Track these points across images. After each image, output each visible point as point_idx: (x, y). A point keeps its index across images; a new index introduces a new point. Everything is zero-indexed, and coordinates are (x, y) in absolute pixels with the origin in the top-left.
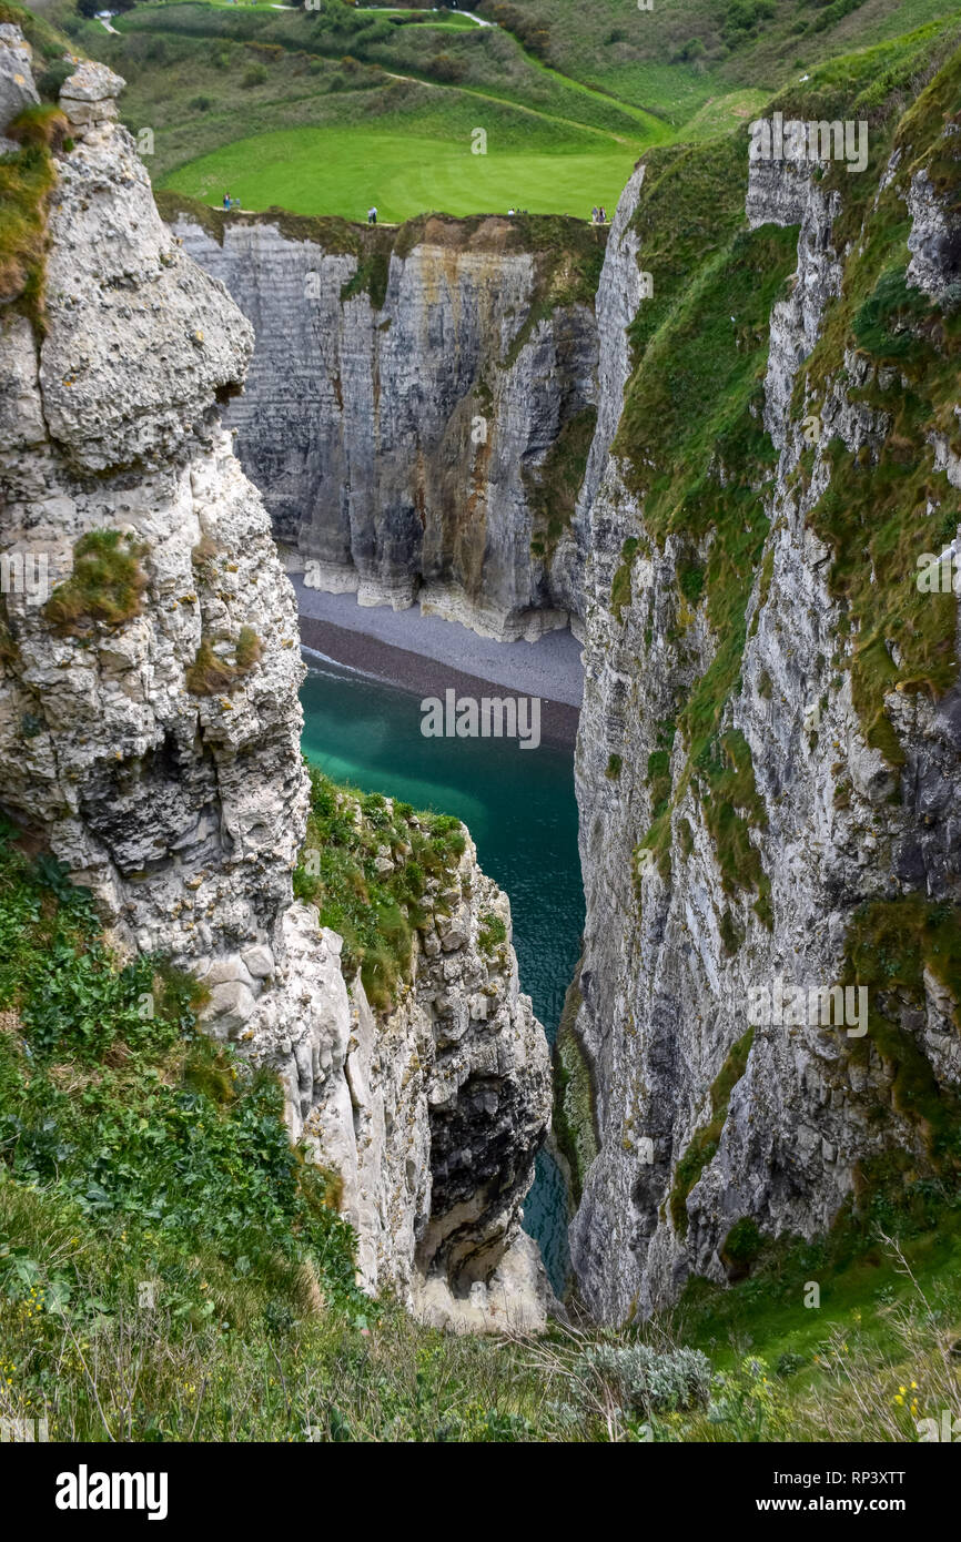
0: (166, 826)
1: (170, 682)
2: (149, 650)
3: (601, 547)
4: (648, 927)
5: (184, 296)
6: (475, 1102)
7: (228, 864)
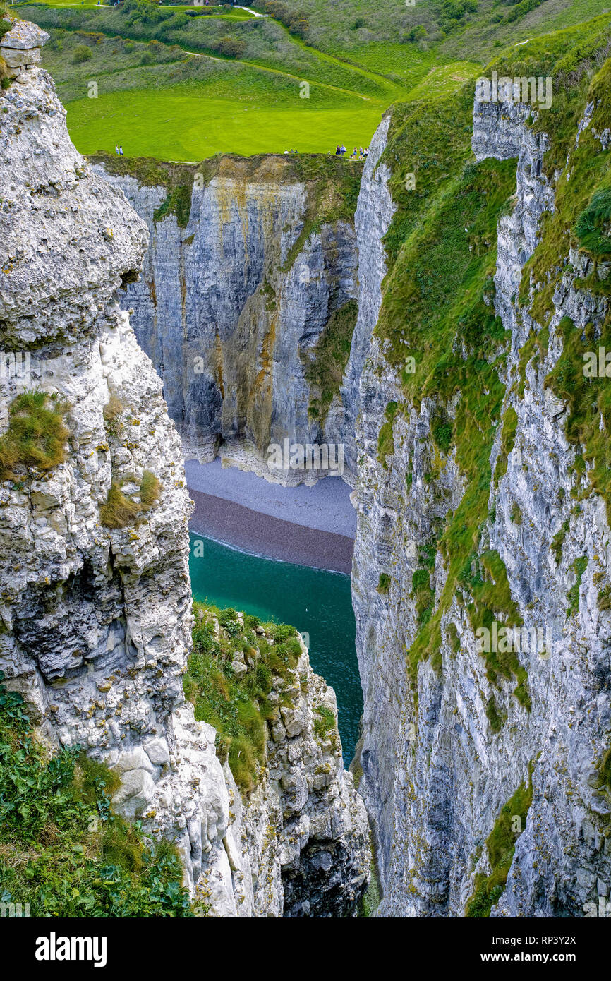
0: (83, 639)
1: (87, 517)
2: (71, 490)
3: (368, 409)
4: (424, 712)
5: (96, 201)
6: (313, 861)
7: (132, 669)
